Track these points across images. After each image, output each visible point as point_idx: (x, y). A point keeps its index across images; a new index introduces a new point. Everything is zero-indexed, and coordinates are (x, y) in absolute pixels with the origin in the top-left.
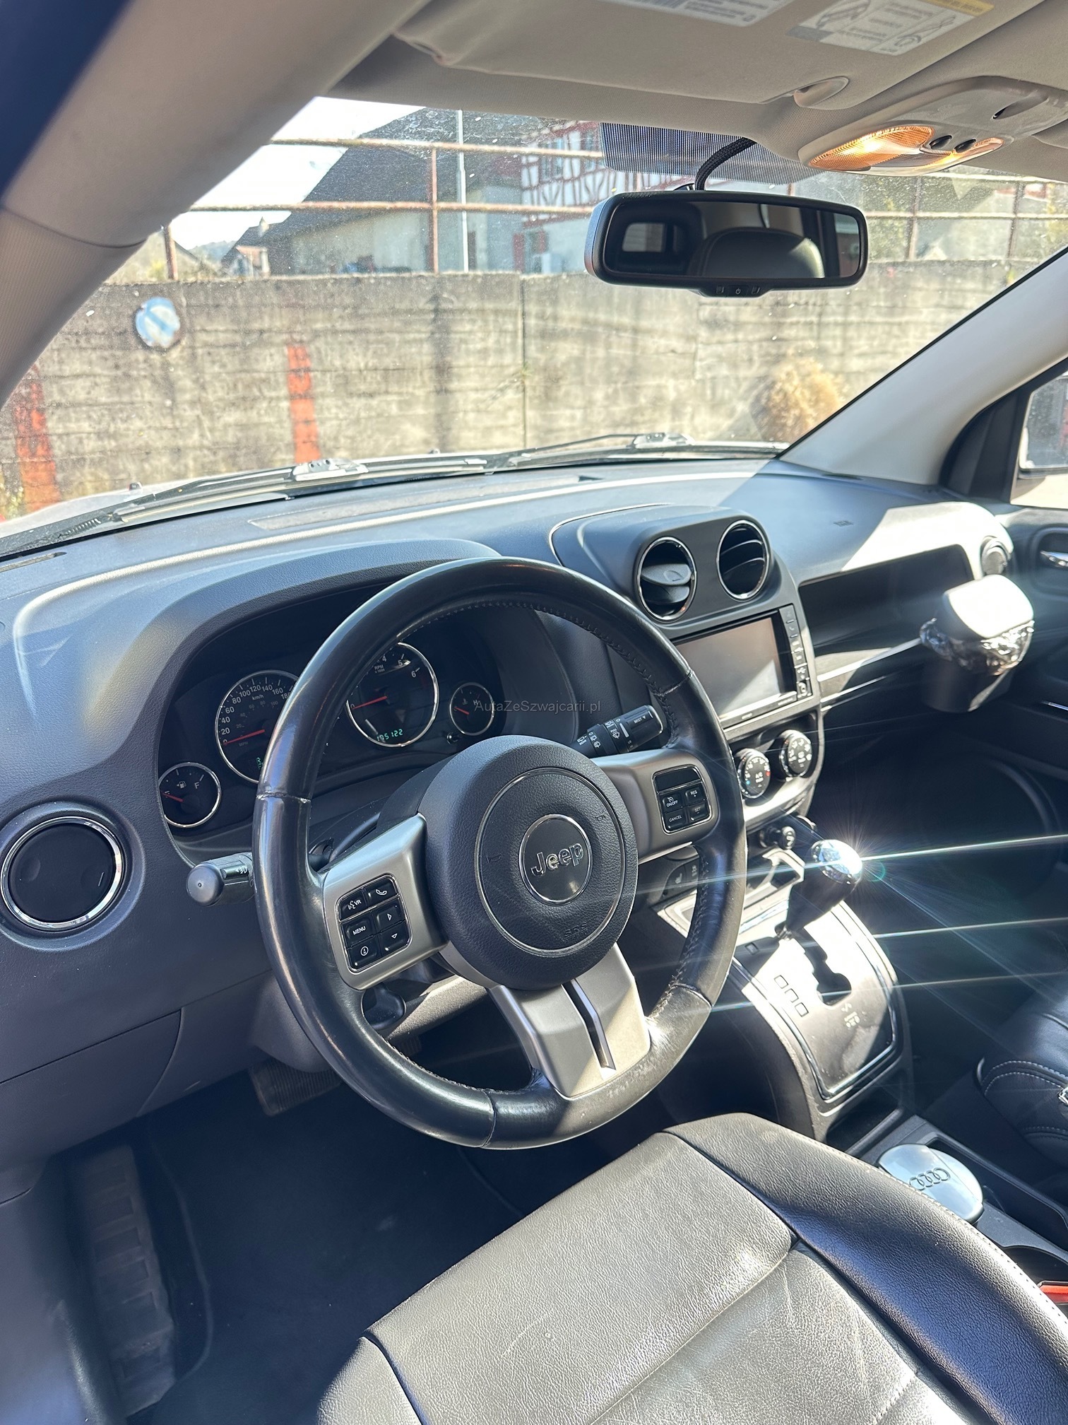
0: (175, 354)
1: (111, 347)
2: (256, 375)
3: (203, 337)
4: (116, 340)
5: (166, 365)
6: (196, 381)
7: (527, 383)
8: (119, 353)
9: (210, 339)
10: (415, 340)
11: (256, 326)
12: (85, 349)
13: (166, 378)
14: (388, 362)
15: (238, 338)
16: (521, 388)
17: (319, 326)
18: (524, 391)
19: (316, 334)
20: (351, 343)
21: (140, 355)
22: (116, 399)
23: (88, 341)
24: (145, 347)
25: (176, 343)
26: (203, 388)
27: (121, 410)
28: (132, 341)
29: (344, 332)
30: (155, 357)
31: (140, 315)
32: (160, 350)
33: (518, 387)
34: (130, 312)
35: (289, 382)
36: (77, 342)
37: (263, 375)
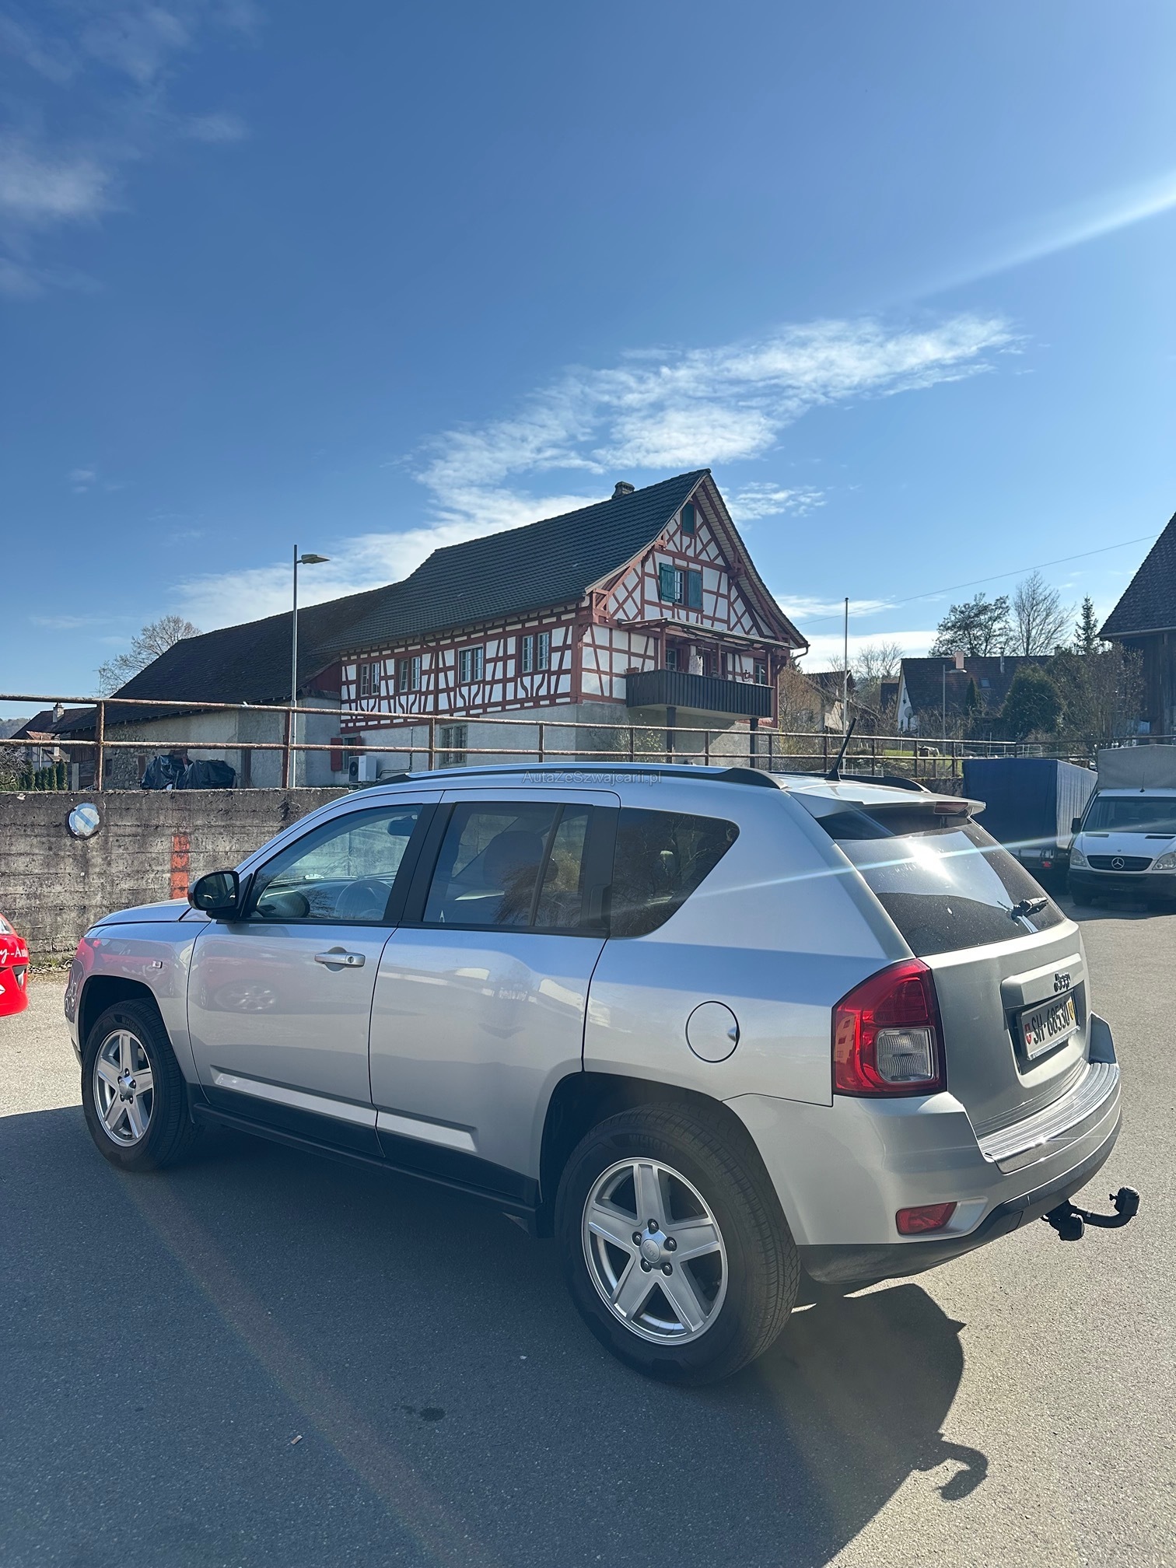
0: (93, 840)
1: (48, 835)
2: (149, 855)
3: (114, 829)
4: (52, 831)
5: (86, 848)
6: (105, 859)
8: (53, 839)
9: (120, 831)
10: (268, 832)
11: (154, 822)
12: (30, 836)
13: (84, 856)
15: (139, 830)
16: (347, 867)
17: (199, 822)
18: (349, 870)
19: (197, 828)
20: (221, 834)
21: (68, 841)
22: (46, 871)
23: (33, 831)
24: (73, 836)
25: (93, 835)
26: (109, 864)
27: (48, 879)
28: (64, 831)
29: (218, 826)
30: (78, 842)
31: (72, 814)
32: (84, 838)
33: (345, 866)
34: (66, 812)
35: (172, 859)
36: (25, 831)
37: (154, 855)
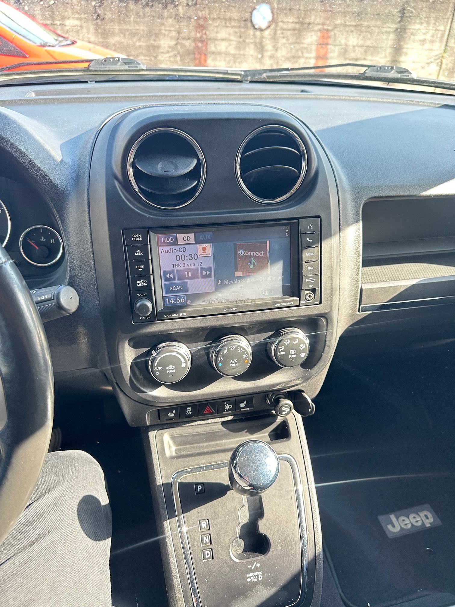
0: (267, 33)
1: (240, 27)
2: (302, 45)
3: (281, 24)
4: (242, 24)
5: (262, 37)
6: (274, 46)
7: (444, 61)
8: (243, 30)
9: (285, 26)
10: (386, 32)
11: (307, 20)
12: (227, 27)
13: (261, 43)
14: (369, 43)
15: (297, 26)
16: (440, 64)
17: (338, 22)
18: (441, 66)
19: (336, 26)
20: (352, 31)
21: (251, 32)
22: (237, 52)
23: (230, 23)
24: (255, 29)
25: (268, 27)
26: (276, 50)
27: (239, 58)
28: (249, 25)
29: (350, 25)
30: (258, 33)
31: (255, 12)
32: (261, 30)
33: (438, 63)
34: (251, 10)
35: (317, 50)
36: (226, 23)
37: (305, 46)
